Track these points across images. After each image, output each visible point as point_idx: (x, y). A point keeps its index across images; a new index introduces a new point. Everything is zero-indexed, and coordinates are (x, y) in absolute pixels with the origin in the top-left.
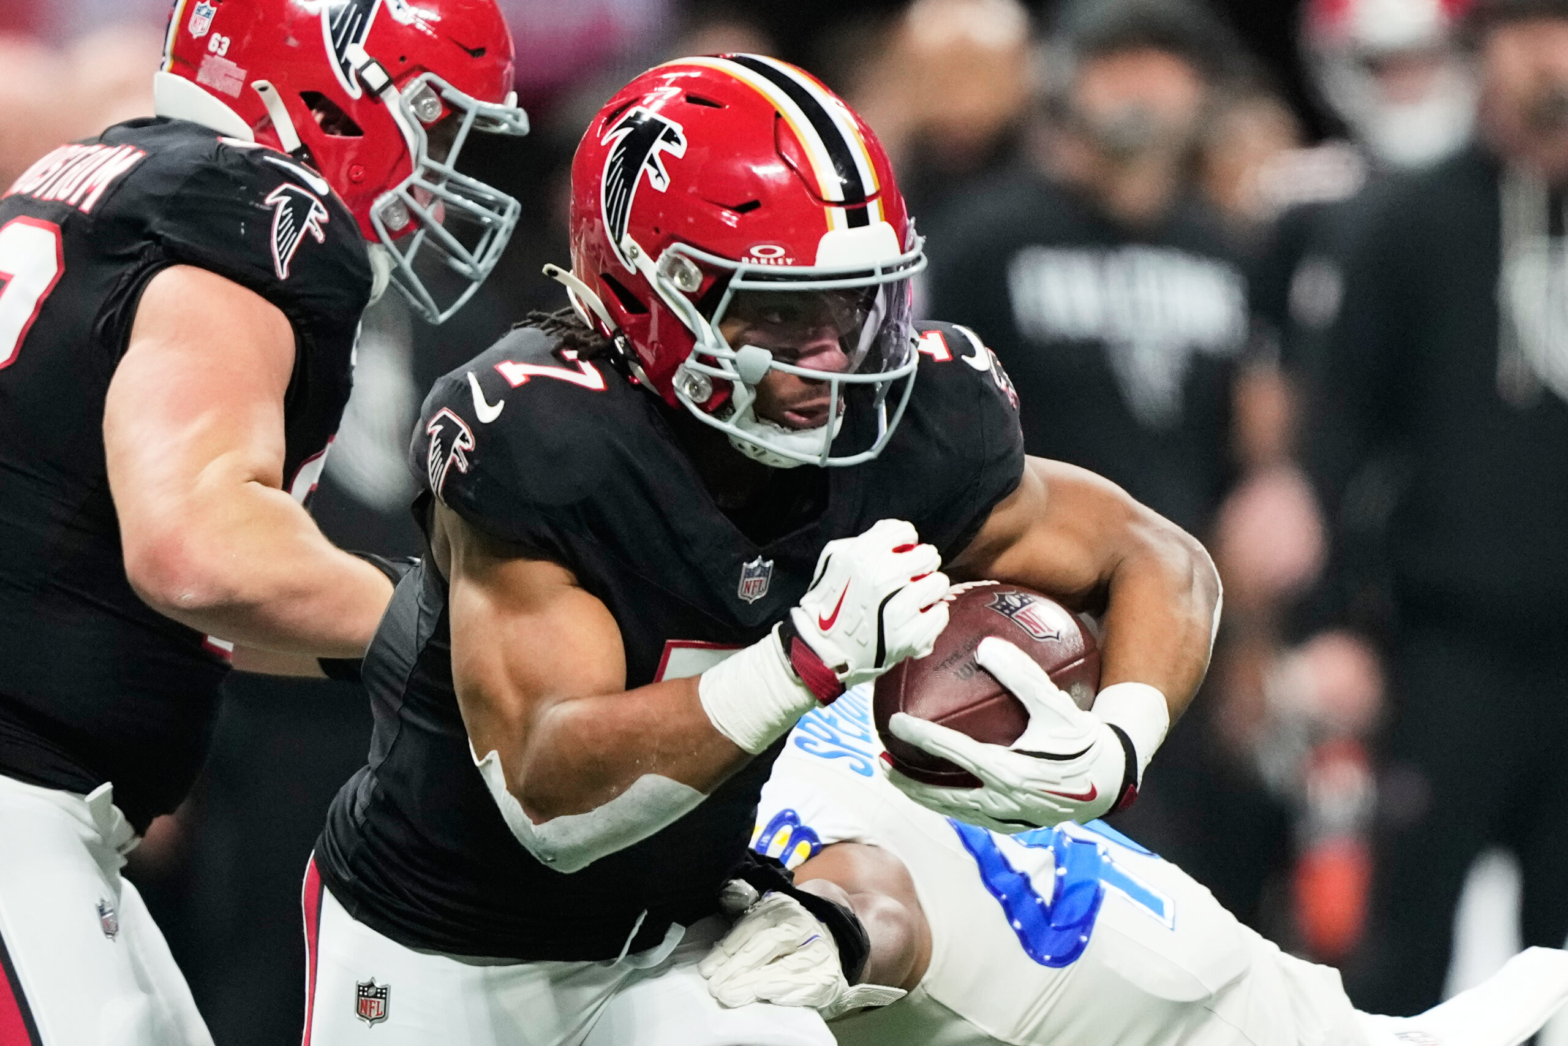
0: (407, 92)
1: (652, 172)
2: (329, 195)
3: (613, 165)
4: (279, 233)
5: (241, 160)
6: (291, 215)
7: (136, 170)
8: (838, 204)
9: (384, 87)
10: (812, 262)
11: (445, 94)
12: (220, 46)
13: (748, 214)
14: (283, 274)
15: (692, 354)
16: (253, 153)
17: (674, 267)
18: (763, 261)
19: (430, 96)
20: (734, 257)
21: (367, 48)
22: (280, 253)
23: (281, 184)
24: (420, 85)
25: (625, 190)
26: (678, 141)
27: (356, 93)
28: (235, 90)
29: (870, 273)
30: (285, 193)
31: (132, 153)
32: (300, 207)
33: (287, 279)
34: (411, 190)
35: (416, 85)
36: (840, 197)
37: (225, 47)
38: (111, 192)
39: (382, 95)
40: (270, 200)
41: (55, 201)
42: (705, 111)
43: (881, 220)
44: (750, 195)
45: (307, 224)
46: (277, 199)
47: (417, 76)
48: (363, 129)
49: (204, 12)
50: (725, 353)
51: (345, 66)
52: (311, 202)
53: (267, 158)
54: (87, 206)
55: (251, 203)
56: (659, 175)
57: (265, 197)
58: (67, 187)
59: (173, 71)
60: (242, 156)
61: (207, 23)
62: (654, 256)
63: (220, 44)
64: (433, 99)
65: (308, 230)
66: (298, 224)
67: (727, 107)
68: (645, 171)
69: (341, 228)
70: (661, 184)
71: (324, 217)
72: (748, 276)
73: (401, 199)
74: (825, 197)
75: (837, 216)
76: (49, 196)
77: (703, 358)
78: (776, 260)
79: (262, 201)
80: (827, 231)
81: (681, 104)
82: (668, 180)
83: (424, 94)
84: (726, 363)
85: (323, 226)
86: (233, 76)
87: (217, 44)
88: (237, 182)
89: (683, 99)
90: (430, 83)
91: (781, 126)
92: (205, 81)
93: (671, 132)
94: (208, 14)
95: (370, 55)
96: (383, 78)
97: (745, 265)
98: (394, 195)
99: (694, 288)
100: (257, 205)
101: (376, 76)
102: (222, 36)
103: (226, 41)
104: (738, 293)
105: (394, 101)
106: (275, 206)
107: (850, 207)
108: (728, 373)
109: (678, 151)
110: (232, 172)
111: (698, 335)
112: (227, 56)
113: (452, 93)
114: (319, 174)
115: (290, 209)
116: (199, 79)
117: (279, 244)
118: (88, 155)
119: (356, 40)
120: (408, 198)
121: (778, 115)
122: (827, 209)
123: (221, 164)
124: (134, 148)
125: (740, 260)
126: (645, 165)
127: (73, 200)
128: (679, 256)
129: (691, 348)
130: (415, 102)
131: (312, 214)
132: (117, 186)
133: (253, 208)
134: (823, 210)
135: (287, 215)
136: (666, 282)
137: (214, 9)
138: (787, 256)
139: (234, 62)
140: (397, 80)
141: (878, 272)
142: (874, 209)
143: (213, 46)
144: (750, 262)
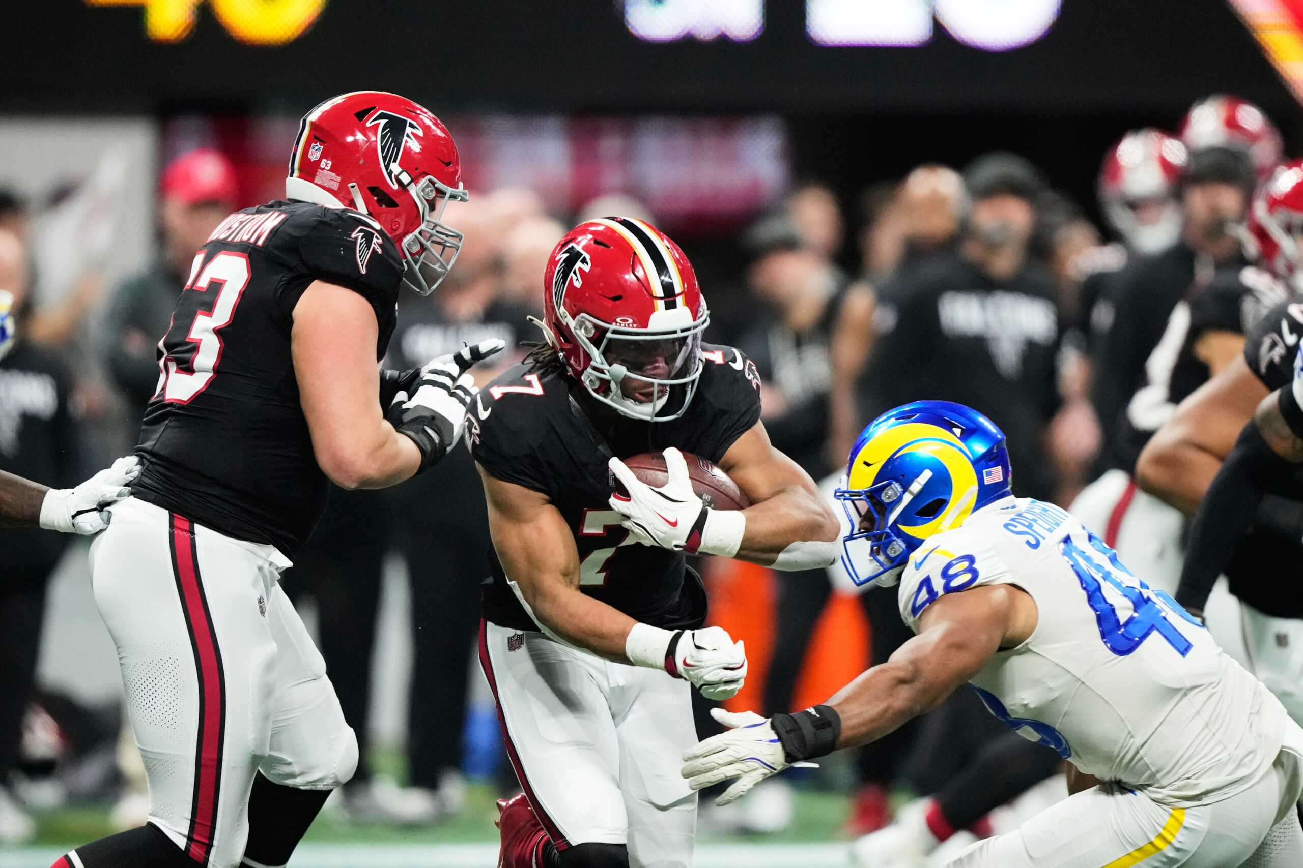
0: (420, 185)
1: (574, 278)
2: (381, 230)
3: (559, 271)
4: (360, 251)
5: (337, 216)
6: (365, 242)
7: (284, 223)
8: (661, 298)
9: (409, 184)
10: (646, 326)
11: (436, 185)
12: (326, 165)
13: (617, 302)
14: (364, 271)
15: (590, 366)
16: (343, 211)
17: (581, 325)
18: (623, 325)
19: (430, 187)
20: (608, 321)
21: (399, 165)
22: (361, 261)
23: (357, 227)
24: (425, 182)
25: (563, 285)
26: (587, 264)
27: (395, 187)
28: (335, 186)
29: (675, 332)
30: (361, 231)
31: (279, 215)
32: (368, 237)
33: (366, 274)
34: (420, 233)
35: (424, 181)
36: (662, 295)
37: (329, 166)
38: (272, 235)
39: (408, 188)
40: (353, 235)
41: (242, 241)
42: (601, 249)
43: (683, 305)
44: (619, 293)
45: (373, 245)
46: (358, 235)
47: (424, 177)
48: (399, 204)
49: (316, 148)
50: (606, 367)
51: (390, 174)
52: (374, 234)
53: (349, 214)
54: (260, 243)
55: (345, 238)
56: (577, 279)
57: (351, 234)
58: (247, 234)
59: (299, 177)
60: (337, 214)
61: (319, 154)
62: (574, 317)
63: (326, 164)
64: (432, 188)
65: (374, 248)
66: (368, 247)
67: (612, 248)
68: (572, 277)
69: (389, 246)
70: (578, 284)
71: (380, 241)
72: (615, 332)
73: (416, 237)
74: (654, 295)
75: (660, 304)
76: (238, 239)
77: (595, 369)
78: (628, 325)
79: (350, 237)
80: (654, 311)
81: (591, 244)
82: (581, 282)
83: (427, 186)
84: (606, 372)
85: (380, 245)
86: (334, 180)
87: (325, 164)
88: (337, 228)
89: (592, 242)
90: (430, 181)
91: (636, 260)
92: (319, 182)
93: (585, 258)
94: (319, 149)
95: (402, 168)
96: (409, 179)
97: (613, 327)
98: (413, 236)
99: (591, 335)
100: (348, 239)
101: (405, 178)
102: (327, 161)
103: (330, 163)
104: (610, 340)
105: (413, 191)
106: (356, 238)
107: (666, 300)
108: (607, 377)
109: (587, 268)
110: (333, 222)
111: (592, 356)
112: (330, 170)
113: (439, 185)
114: (374, 219)
115: (364, 239)
116: (315, 181)
117: (360, 257)
118: (254, 219)
119: (395, 161)
120: (419, 236)
121: (635, 253)
122: (655, 301)
123: (327, 219)
124: (280, 213)
125: (611, 324)
126: (572, 274)
127: (252, 240)
128: (584, 320)
129: (589, 364)
130: (423, 190)
131: (375, 240)
132: (274, 232)
133: (346, 240)
134: (653, 302)
135: (363, 242)
136: (578, 331)
137: (322, 147)
138: (634, 322)
139: (334, 173)
140: (415, 180)
141: (679, 331)
142: (680, 300)
143: (323, 165)
144: (616, 325)
